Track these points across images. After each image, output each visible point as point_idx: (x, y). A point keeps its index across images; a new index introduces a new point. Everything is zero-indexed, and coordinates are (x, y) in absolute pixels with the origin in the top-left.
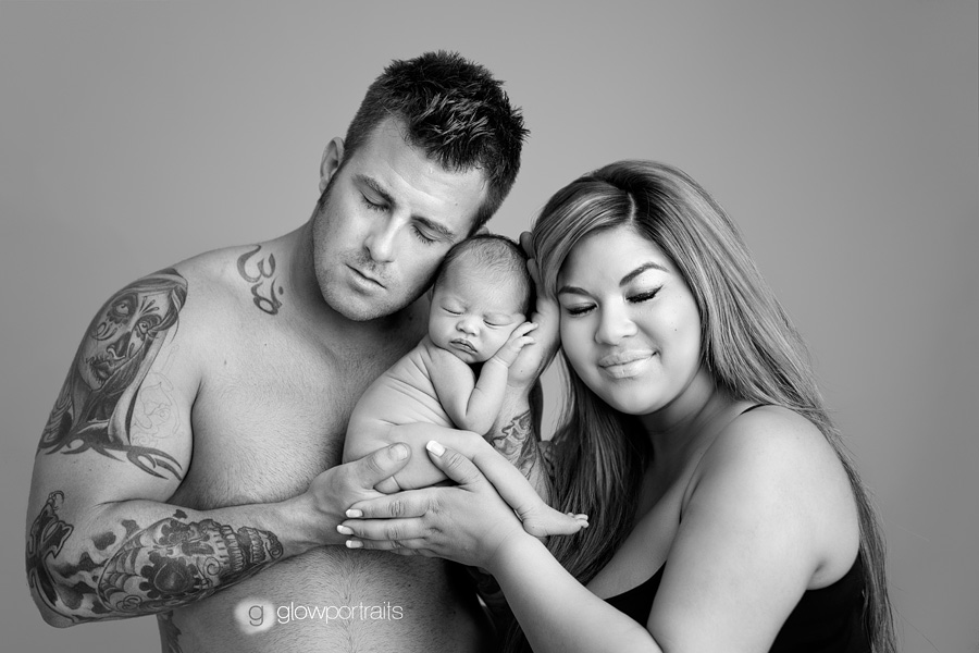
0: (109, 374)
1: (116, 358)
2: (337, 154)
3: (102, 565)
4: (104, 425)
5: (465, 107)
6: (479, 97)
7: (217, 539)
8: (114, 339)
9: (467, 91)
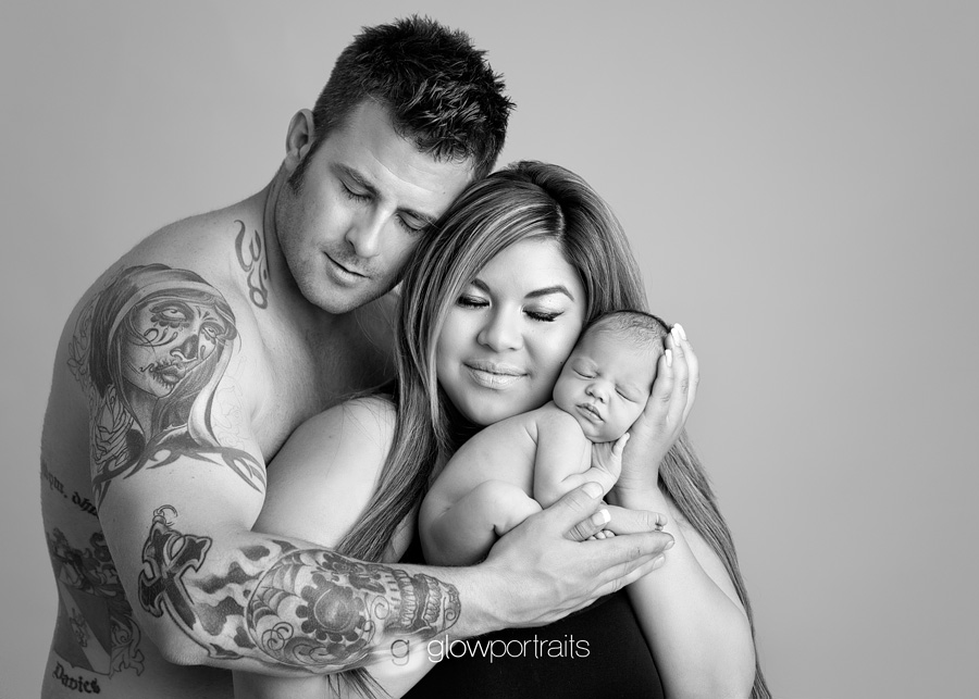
0: (179, 377)
1: (185, 360)
2: (307, 128)
3: (256, 577)
4: (184, 430)
5: (455, 92)
6: (464, 80)
7: (389, 579)
8: (178, 341)
9: (452, 72)
